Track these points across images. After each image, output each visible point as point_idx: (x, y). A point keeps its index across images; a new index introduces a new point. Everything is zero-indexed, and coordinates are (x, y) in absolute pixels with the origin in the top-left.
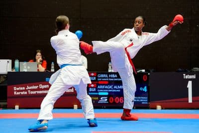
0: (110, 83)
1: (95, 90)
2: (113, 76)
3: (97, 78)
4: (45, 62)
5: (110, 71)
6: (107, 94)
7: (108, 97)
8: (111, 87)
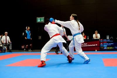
0: (108, 42)
1: (102, 45)
2: (108, 40)
3: (103, 41)
4: (86, 36)
5: (107, 38)
6: (106, 46)
7: (107, 47)
8: (108, 44)
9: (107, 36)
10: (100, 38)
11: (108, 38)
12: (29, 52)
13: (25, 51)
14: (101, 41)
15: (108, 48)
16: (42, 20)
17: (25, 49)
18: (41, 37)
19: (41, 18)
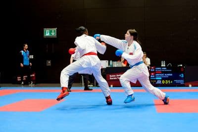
0: (163, 72)
1: (154, 76)
2: (164, 68)
3: (155, 70)
6: (161, 78)
7: (162, 80)
8: (163, 75)
9: (162, 62)
10: (150, 65)
11: (163, 65)
12: (30, 86)
13: (24, 85)
14: (152, 70)
15: (163, 82)
16: (53, 34)
17: (23, 83)
18: (51, 62)
19: (51, 29)
